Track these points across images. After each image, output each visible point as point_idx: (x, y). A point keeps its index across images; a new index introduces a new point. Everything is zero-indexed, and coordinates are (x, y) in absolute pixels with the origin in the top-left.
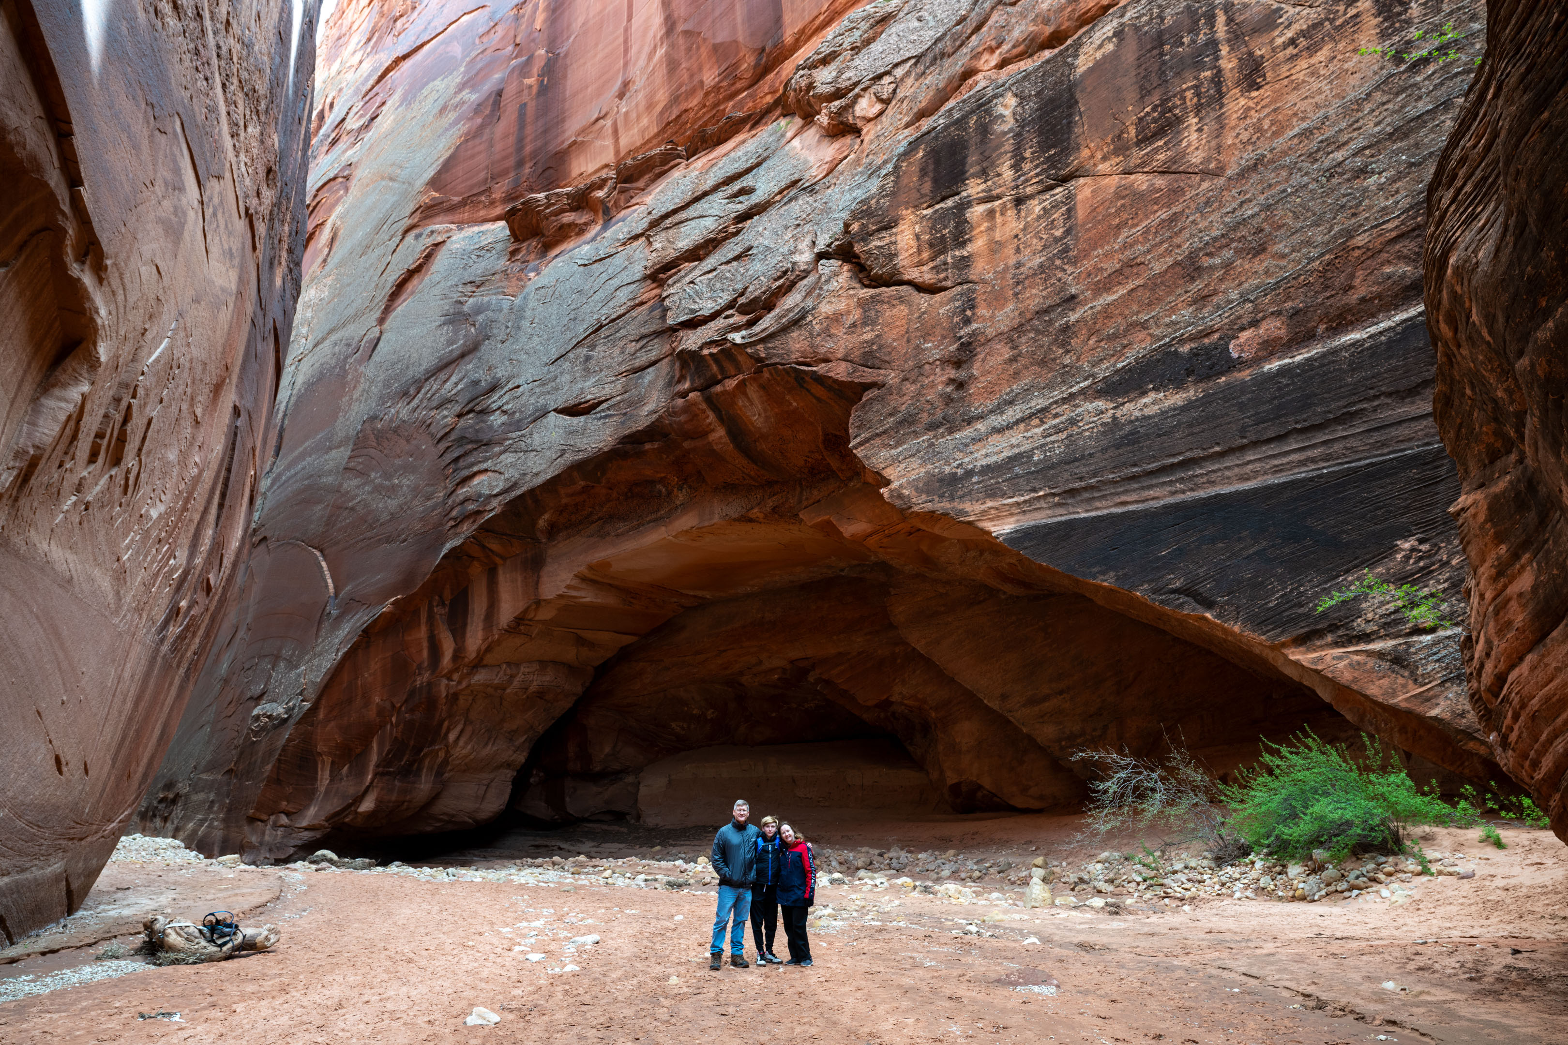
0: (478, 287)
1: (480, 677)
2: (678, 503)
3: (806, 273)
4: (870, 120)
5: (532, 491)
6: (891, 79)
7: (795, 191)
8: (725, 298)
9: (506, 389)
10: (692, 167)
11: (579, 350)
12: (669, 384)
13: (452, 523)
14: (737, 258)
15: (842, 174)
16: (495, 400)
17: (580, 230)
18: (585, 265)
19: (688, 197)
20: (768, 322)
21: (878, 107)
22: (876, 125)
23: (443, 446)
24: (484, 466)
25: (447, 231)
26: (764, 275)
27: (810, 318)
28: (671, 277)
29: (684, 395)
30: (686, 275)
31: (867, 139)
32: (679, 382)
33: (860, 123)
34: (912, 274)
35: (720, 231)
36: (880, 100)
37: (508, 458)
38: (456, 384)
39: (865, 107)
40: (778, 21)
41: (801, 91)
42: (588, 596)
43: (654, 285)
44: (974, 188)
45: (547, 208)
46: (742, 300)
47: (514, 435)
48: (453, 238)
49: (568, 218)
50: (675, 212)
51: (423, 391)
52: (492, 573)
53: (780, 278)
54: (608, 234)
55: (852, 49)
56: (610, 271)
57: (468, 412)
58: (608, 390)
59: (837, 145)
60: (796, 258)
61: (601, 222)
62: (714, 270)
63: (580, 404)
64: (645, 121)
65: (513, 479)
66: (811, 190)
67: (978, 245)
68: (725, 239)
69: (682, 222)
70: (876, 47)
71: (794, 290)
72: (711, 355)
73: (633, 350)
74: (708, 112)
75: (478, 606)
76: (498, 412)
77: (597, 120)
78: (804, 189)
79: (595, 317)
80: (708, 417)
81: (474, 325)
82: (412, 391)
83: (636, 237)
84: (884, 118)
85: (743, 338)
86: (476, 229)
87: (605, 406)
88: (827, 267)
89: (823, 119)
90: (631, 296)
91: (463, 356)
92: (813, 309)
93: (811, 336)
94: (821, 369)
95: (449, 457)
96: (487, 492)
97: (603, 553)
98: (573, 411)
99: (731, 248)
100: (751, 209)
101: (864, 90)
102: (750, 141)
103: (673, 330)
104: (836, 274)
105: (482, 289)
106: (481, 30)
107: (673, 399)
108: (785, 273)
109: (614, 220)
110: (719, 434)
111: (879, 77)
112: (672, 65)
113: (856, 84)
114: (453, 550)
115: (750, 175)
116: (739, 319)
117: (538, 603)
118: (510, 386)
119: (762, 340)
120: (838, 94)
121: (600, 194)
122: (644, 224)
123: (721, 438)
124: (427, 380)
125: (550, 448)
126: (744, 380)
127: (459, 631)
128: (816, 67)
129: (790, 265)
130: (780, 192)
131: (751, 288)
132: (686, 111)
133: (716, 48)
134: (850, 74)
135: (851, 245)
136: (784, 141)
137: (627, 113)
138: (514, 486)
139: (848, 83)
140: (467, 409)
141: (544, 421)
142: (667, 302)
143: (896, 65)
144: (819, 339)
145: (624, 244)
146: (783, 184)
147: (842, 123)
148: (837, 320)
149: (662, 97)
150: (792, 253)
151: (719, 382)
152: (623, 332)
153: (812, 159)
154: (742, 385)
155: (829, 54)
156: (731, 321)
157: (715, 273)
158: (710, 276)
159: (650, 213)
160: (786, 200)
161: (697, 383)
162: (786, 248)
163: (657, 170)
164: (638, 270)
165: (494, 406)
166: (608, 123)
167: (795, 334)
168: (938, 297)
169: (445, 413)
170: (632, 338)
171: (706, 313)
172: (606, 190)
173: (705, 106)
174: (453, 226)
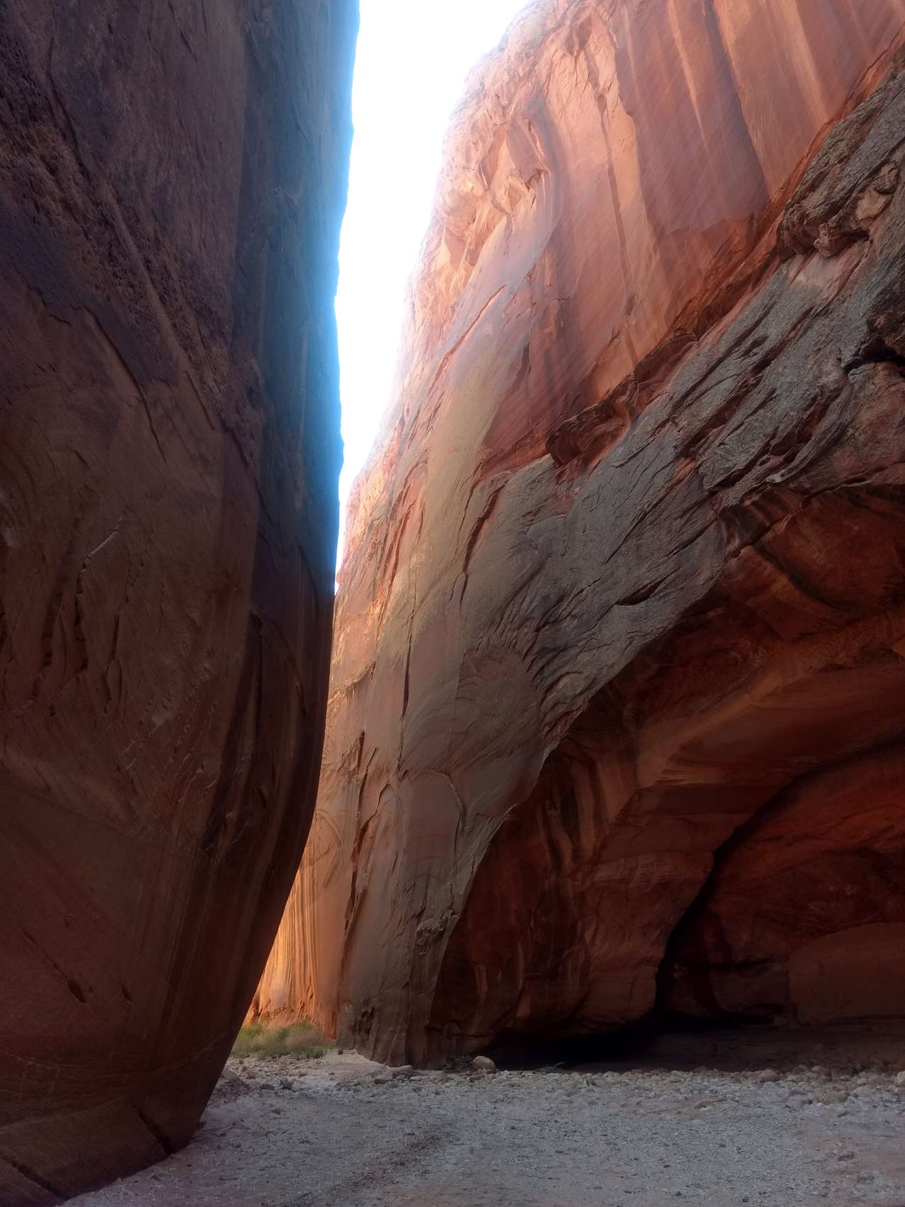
0: (535, 515)
1: (603, 873)
2: (756, 666)
3: (838, 391)
4: (875, 217)
5: (610, 683)
6: (892, 166)
7: (808, 320)
8: (756, 446)
9: (572, 595)
10: (703, 344)
11: (629, 542)
12: (720, 547)
13: (547, 729)
14: (762, 406)
15: (856, 282)
16: (564, 608)
17: (614, 435)
18: (621, 466)
19: (704, 370)
20: (806, 452)
21: (882, 200)
22: (884, 218)
23: (530, 658)
24: (566, 669)
25: (505, 477)
26: (792, 409)
27: (851, 431)
28: (701, 446)
29: (735, 553)
30: (715, 439)
31: (876, 238)
32: (729, 542)
33: (864, 226)
35: (741, 387)
36: (883, 192)
37: (585, 657)
38: (531, 603)
39: (868, 205)
40: (762, 184)
41: (794, 226)
42: (688, 777)
43: (688, 461)
45: (579, 427)
46: (773, 443)
47: (585, 635)
48: (510, 481)
49: (602, 428)
50: (694, 388)
51: (506, 617)
52: (591, 766)
53: (810, 406)
54: (637, 431)
55: (839, 162)
56: (644, 463)
57: (544, 625)
58: (662, 571)
59: (843, 259)
60: (824, 380)
61: (629, 423)
62: (742, 424)
63: (639, 590)
64: (655, 325)
65: (592, 676)
66: (826, 311)
68: (748, 392)
69: (703, 394)
70: (866, 147)
71: (828, 412)
72: (754, 503)
73: (679, 527)
74: (710, 295)
75: (586, 804)
76: (568, 618)
77: (612, 340)
78: (818, 315)
79: (638, 508)
80: (766, 568)
81: (536, 548)
82: (498, 619)
83: (663, 424)
84: (891, 208)
85: (783, 475)
86: (527, 467)
87: (661, 586)
88: (857, 375)
89: (823, 239)
90: (668, 477)
91: (532, 577)
92: (853, 421)
93: (857, 449)
94: (876, 480)
95: (535, 669)
96: (572, 693)
97: (690, 733)
98: (633, 599)
99: (756, 398)
100: (766, 356)
101: (862, 191)
102: (755, 299)
103: (712, 493)
104: (870, 377)
105: (538, 516)
106: (504, 305)
107: (726, 561)
108: (815, 399)
109: (641, 417)
110: (782, 583)
111: (877, 170)
112: (668, 266)
113: (851, 191)
114: (552, 754)
115: (760, 326)
116: (775, 460)
117: (641, 793)
118: (575, 592)
119: (804, 471)
120: (833, 209)
121: (624, 398)
122: (669, 409)
123: (784, 587)
124: (507, 606)
125: (619, 639)
126: (793, 518)
127: (574, 833)
128: (804, 197)
129: (818, 390)
130: (793, 329)
131: (782, 427)
132: (690, 301)
133: (705, 235)
134: (845, 183)
135: (880, 341)
136: (787, 283)
137: (637, 323)
138: (594, 682)
139: (842, 194)
140: (543, 622)
141: (610, 615)
142: (701, 470)
143: (893, 150)
144: (866, 449)
145: (654, 434)
146: (795, 320)
147: (845, 234)
148: (883, 423)
149: (665, 298)
150: (817, 378)
151: (767, 530)
152: (665, 514)
153: (820, 282)
154: (793, 523)
155: (818, 176)
156: (768, 465)
157: (743, 428)
158: (739, 431)
159: (671, 399)
160: (800, 333)
161: (747, 537)
162: (811, 376)
163: (672, 359)
164: (670, 453)
165: (565, 614)
166: (623, 338)
167: (838, 454)
169: (526, 630)
170: (676, 516)
171: (740, 466)
172: (628, 393)
173: (707, 290)
174: (509, 472)
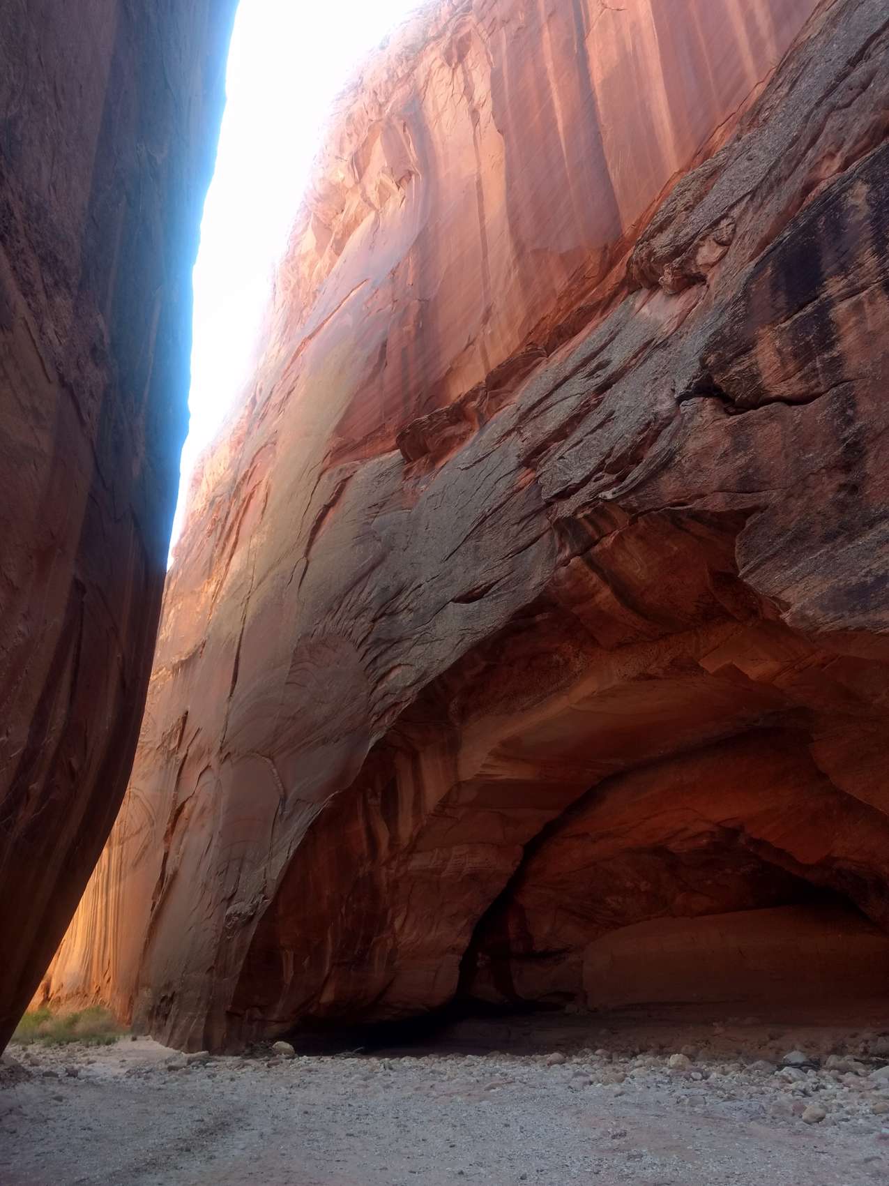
0: (381, 507)
1: (417, 862)
2: (577, 670)
3: (669, 420)
4: (713, 265)
5: (440, 677)
6: (730, 221)
7: (649, 350)
8: (592, 463)
9: (410, 590)
10: (551, 361)
11: (468, 543)
12: (552, 555)
13: (375, 718)
14: (600, 426)
15: (692, 321)
16: (402, 601)
17: (462, 439)
18: (467, 468)
19: (551, 386)
20: (637, 473)
21: (720, 250)
22: (719, 267)
23: (362, 650)
24: (398, 661)
25: (354, 467)
26: (627, 432)
27: (678, 458)
28: (542, 458)
29: (565, 563)
30: (556, 452)
31: (713, 283)
32: (560, 551)
33: (702, 270)
34: (782, 389)
35: (583, 406)
36: (721, 244)
37: (418, 650)
38: (370, 593)
39: (707, 253)
40: (616, 218)
41: (642, 261)
42: (505, 773)
43: (529, 470)
44: (834, 287)
45: (430, 427)
46: (608, 462)
47: (419, 629)
48: (359, 472)
49: (451, 431)
50: (540, 401)
51: (343, 606)
52: (414, 757)
53: (643, 431)
54: (484, 437)
55: (686, 209)
56: (488, 468)
57: (381, 616)
58: (497, 573)
59: (683, 298)
60: (658, 408)
61: (477, 428)
62: (581, 441)
63: (474, 590)
64: (508, 337)
65: (423, 669)
66: (664, 345)
67: (849, 341)
68: (587, 412)
69: (547, 408)
70: (709, 200)
71: (659, 439)
72: (586, 517)
73: (515, 532)
74: (563, 315)
75: (406, 794)
76: (405, 611)
77: (467, 346)
78: (657, 346)
79: (480, 511)
80: (591, 579)
81: (380, 540)
82: (335, 607)
83: (509, 433)
84: (727, 259)
85: (614, 493)
86: (376, 460)
87: (496, 587)
88: (688, 407)
89: (667, 278)
90: (510, 485)
91: (373, 568)
92: (681, 448)
93: (682, 475)
94: (696, 505)
95: (369, 658)
96: (402, 685)
97: (512, 728)
98: (468, 598)
99: (595, 419)
100: (608, 379)
101: (703, 239)
102: (602, 324)
103: (549, 504)
104: (699, 410)
105: (384, 509)
106: (366, 298)
107: (556, 569)
108: (648, 424)
109: (488, 424)
110: (606, 593)
111: (717, 223)
112: (525, 282)
113: (694, 237)
114: (378, 742)
115: (605, 351)
116: (608, 478)
117: (459, 785)
118: (413, 586)
119: (633, 491)
120: (677, 252)
121: (474, 404)
122: (515, 420)
123: (607, 597)
124: (346, 594)
125: (451, 635)
126: (620, 534)
127: (392, 820)
128: (653, 237)
129: (652, 417)
130: (635, 357)
131: (617, 447)
132: (544, 319)
133: (562, 258)
134: (689, 230)
135: (709, 378)
136: (634, 312)
137: (492, 334)
138: (425, 674)
139: (685, 239)
140: (380, 613)
141: (445, 612)
142: (541, 481)
143: (732, 207)
144: (690, 476)
145: (499, 442)
146: (637, 348)
147: (686, 276)
148: (707, 454)
149: (521, 313)
150: (653, 405)
151: (596, 543)
152: (504, 519)
153: (661, 317)
154: (620, 538)
155: (665, 221)
156: (602, 482)
157: (581, 444)
158: (578, 447)
159: (519, 409)
160: (641, 361)
161: (577, 548)
162: (646, 403)
163: (521, 372)
164: (513, 461)
165: (402, 607)
166: (478, 346)
167: (665, 478)
168: (811, 405)
169: (363, 620)
170: (513, 522)
171: (577, 481)
172: (478, 399)
173: (560, 310)
174: (358, 462)
